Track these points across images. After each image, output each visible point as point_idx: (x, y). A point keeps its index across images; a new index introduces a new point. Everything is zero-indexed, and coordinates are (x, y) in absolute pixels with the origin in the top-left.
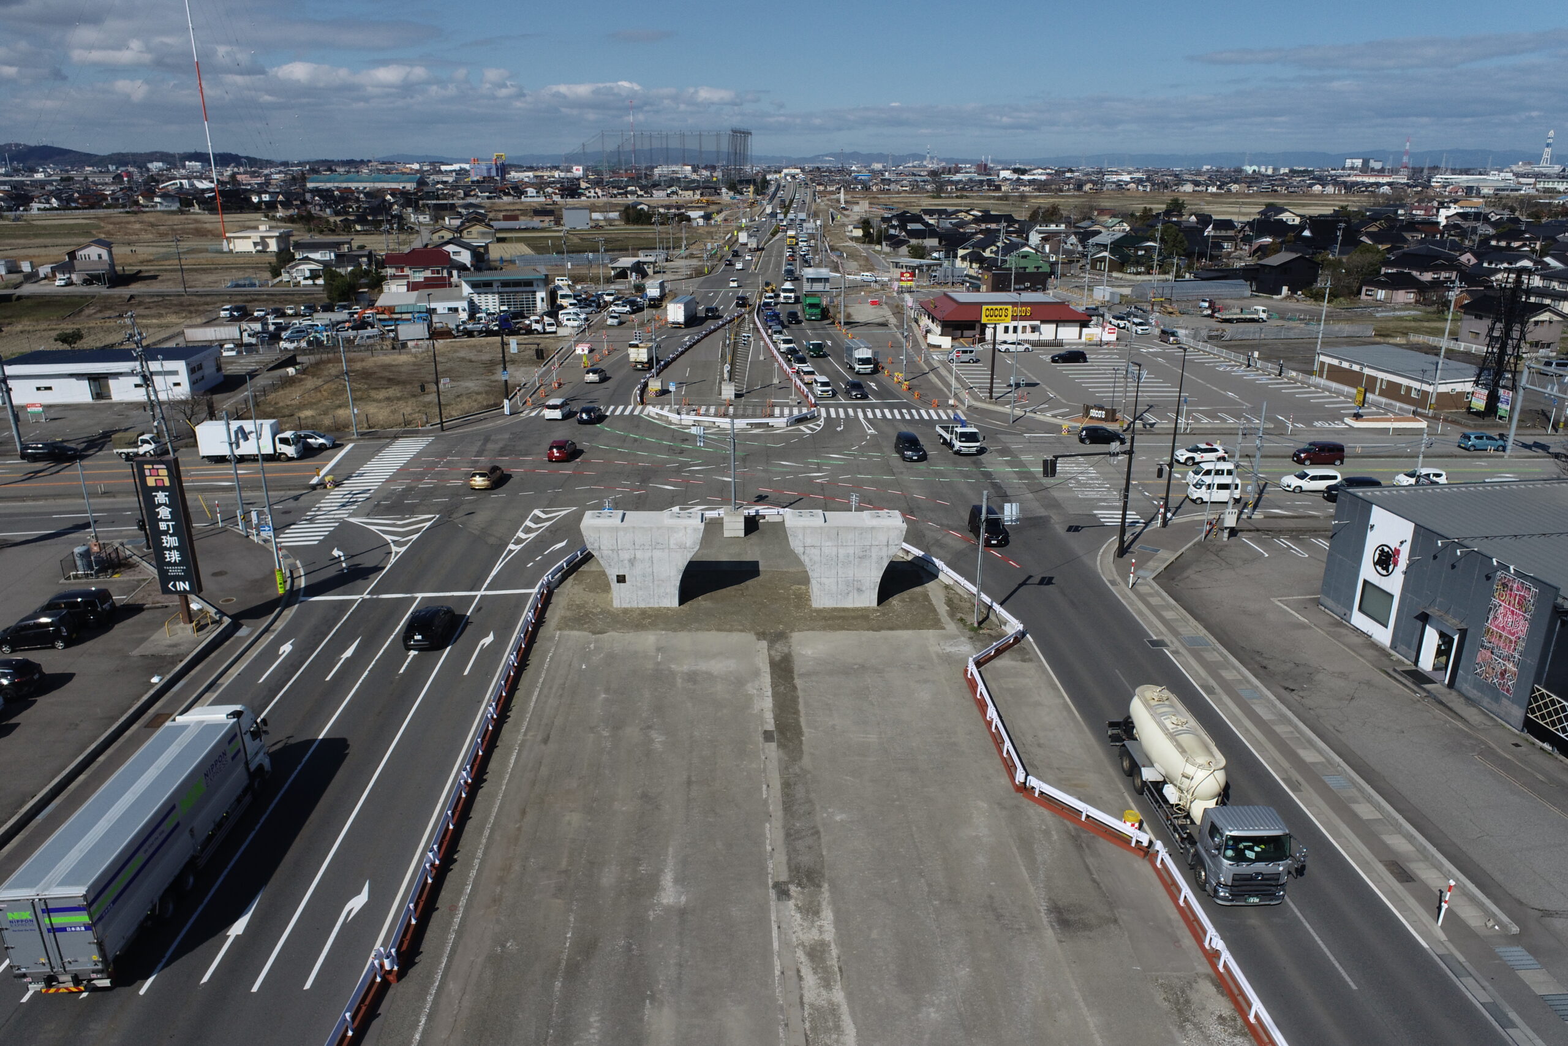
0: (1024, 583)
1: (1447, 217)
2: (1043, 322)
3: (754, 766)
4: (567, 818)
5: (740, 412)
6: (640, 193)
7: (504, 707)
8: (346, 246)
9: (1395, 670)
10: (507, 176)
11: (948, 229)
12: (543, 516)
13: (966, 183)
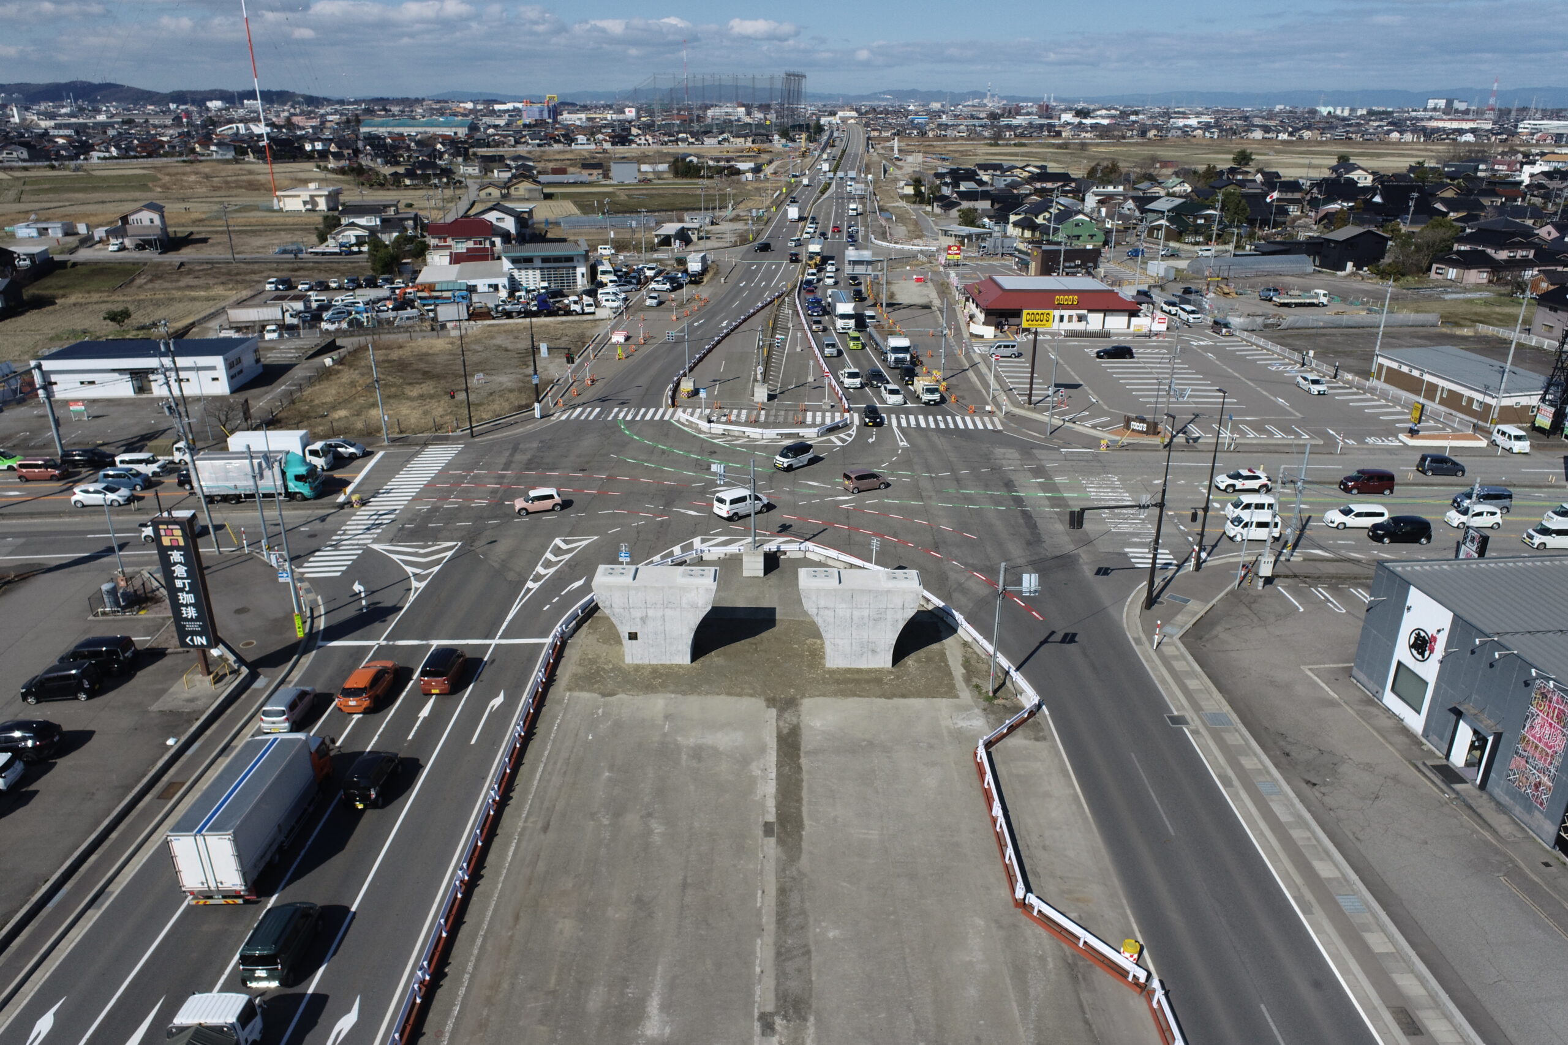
0: (1045, 641)
1: (1532, 176)
2: (1090, 311)
3: (751, 866)
4: (560, 926)
5: (772, 419)
6: (691, 140)
7: (507, 785)
8: (393, 209)
9: (1424, 764)
10: (560, 118)
11: (1001, 190)
12: (564, 546)
13: (1025, 128)
